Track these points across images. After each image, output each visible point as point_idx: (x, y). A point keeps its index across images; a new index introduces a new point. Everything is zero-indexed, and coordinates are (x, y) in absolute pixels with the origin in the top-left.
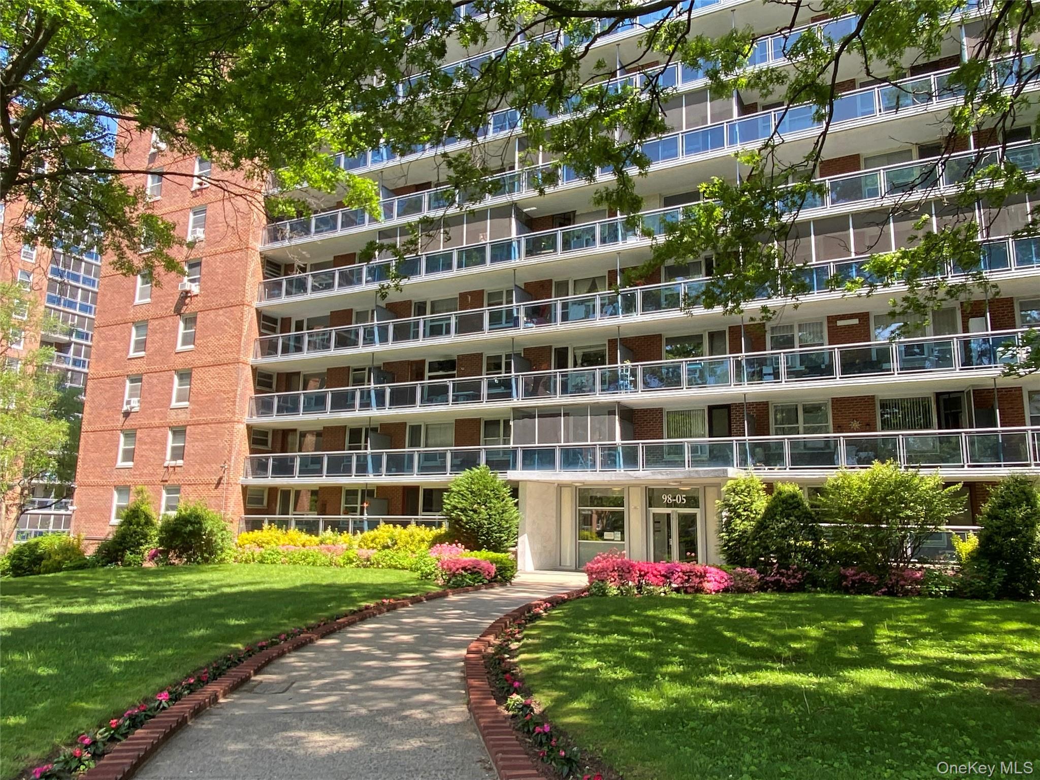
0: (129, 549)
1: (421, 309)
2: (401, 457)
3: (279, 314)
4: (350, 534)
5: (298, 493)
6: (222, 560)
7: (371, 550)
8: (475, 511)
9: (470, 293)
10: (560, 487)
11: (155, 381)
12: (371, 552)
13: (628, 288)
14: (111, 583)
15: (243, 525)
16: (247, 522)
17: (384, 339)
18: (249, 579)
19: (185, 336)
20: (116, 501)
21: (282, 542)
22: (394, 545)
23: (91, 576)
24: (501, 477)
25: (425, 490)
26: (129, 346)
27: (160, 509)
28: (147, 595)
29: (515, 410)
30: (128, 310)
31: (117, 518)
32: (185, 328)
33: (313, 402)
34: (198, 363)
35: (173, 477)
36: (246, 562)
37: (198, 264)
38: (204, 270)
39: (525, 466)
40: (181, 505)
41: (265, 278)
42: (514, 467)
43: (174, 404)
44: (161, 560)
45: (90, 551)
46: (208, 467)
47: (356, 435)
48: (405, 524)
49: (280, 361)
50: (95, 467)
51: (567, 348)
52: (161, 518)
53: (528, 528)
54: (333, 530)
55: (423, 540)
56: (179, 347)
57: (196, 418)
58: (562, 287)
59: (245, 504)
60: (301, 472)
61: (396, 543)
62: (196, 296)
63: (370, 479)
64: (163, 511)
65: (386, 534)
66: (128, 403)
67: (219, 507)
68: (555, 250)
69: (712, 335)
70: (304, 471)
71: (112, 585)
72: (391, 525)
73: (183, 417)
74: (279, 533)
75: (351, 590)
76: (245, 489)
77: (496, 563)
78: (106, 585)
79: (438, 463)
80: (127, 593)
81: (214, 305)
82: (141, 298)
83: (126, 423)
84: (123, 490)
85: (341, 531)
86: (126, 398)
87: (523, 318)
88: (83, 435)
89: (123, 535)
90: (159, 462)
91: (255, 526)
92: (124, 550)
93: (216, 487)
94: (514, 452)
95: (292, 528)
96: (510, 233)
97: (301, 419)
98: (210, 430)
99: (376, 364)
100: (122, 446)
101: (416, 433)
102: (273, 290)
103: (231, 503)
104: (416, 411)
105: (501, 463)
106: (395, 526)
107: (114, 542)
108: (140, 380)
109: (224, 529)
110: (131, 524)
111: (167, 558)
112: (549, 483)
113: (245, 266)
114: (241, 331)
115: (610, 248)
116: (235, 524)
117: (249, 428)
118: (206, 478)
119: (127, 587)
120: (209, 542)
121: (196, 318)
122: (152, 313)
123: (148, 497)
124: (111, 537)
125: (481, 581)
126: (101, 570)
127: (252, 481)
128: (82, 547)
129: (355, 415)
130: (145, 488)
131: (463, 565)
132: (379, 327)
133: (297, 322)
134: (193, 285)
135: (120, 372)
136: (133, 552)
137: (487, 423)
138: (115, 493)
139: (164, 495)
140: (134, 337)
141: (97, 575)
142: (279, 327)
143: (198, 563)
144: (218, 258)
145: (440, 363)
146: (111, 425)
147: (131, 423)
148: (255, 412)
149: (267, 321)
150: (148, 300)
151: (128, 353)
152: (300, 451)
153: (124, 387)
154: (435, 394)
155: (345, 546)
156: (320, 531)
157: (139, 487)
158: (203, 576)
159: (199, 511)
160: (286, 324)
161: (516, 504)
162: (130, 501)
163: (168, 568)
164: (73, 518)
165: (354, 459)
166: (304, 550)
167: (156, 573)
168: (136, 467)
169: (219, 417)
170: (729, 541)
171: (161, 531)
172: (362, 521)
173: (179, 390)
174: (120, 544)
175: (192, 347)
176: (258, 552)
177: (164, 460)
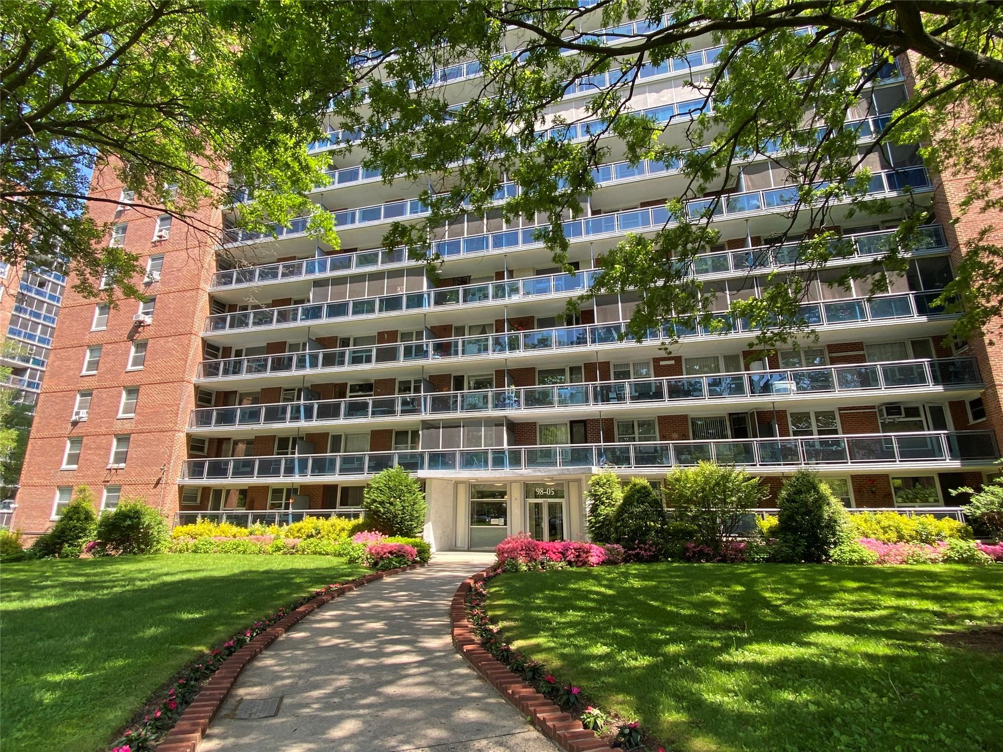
0: (67, 542)
1: (345, 342)
2: (323, 460)
3: (221, 343)
4: (277, 526)
5: (228, 492)
6: (157, 550)
7: (296, 539)
8: (391, 504)
9: (386, 332)
10: (457, 483)
11: (104, 395)
12: (296, 541)
13: (513, 332)
14: (48, 574)
15: (178, 520)
16: (181, 517)
17: (314, 365)
18: (186, 567)
19: (135, 358)
20: (57, 498)
21: (214, 534)
22: (317, 534)
23: (27, 568)
24: (412, 476)
25: (343, 488)
26: (83, 365)
27: (100, 505)
28: (85, 586)
29: (423, 422)
30: (85, 335)
31: (57, 514)
32: (136, 352)
33: (247, 416)
34: (145, 381)
35: (115, 478)
36: (180, 551)
37: (153, 300)
38: (158, 304)
39: (431, 467)
40: (121, 502)
41: (211, 313)
42: (422, 468)
43: (120, 415)
44: (98, 552)
45: (28, 544)
46: (149, 470)
47: (284, 443)
48: (327, 516)
49: (221, 381)
50: (39, 469)
51: (463, 376)
52: (100, 513)
53: (432, 517)
54: (261, 523)
55: (343, 529)
56: (130, 368)
57: (140, 427)
58: (460, 331)
59: (180, 500)
60: (234, 474)
61: (319, 533)
62: (149, 325)
63: (297, 479)
64: (102, 508)
65: (310, 525)
66: (77, 413)
67: (156, 504)
68: (458, 302)
69: (571, 369)
70: (237, 473)
71: (48, 577)
72: (315, 518)
73: (128, 427)
74: (212, 526)
75: (291, 576)
76: (181, 488)
77: (417, 546)
78: (41, 576)
79: (356, 465)
80: (63, 585)
81: (164, 334)
82: (97, 326)
83: (74, 431)
84: (65, 489)
85: (269, 524)
86: (76, 409)
87: (431, 351)
88: (31, 441)
89: (62, 529)
90: (103, 465)
91: (188, 520)
92: (62, 544)
93: (155, 487)
94: (422, 455)
95: (224, 521)
96: (422, 288)
97: (237, 429)
98: (152, 438)
99: (306, 385)
100: (67, 451)
101: (338, 441)
102: (218, 323)
103: (168, 500)
104: (340, 423)
105: (412, 464)
106: (318, 518)
107: (53, 536)
108: (90, 395)
109: (160, 523)
110: (71, 519)
111: (104, 550)
112: (450, 480)
113: (195, 302)
114: (187, 355)
115: (500, 302)
116: (170, 518)
117: (189, 436)
118: (146, 478)
119: (65, 579)
120: (146, 534)
121: (146, 344)
122: (107, 338)
123: (90, 495)
124: (50, 531)
125: (405, 563)
126: (38, 562)
127: (188, 481)
128: (20, 541)
129: (286, 426)
130: (87, 487)
131: (390, 549)
132: (311, 355)
133: (236, 351)
134: (147, 317)
135: (72, 387)
136: (71, 545)
137: (398, 433)
138: (58, 492)
139: (105, 493)
140: (87, 358)
141: (32, 568)
142: (220, 354)
143: (135, 554)
144: (171, 295)
145: (360, 385)
146: (59, 432)
147: (78, 430)
148: (194, 423)
149: (210, 349)
150: (104, 328)
151: (81, 371)
152: (232, 456)
153: (75, 400)
154: (356, 409)
155: (273, 536)
156: (249, 524)
157: (82, 487)
158: (141, 566)
159: (138, 507)
160: (227, 351)
161: (424, 498)
162: (71, 500)
163: (105, 558)
164: (14, 515)
165: (283, 463)
166: (236, 540)
167: (93, 564)
168: (79, 470)
169: (160, 426)
170: (595, 523)
171: (100, 526)
172: (287, 515)
173: (126, 404)
174: (59, 538)
175: (141, 367)
176: (191, 543)
177: (108, 463)
